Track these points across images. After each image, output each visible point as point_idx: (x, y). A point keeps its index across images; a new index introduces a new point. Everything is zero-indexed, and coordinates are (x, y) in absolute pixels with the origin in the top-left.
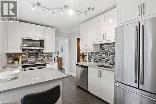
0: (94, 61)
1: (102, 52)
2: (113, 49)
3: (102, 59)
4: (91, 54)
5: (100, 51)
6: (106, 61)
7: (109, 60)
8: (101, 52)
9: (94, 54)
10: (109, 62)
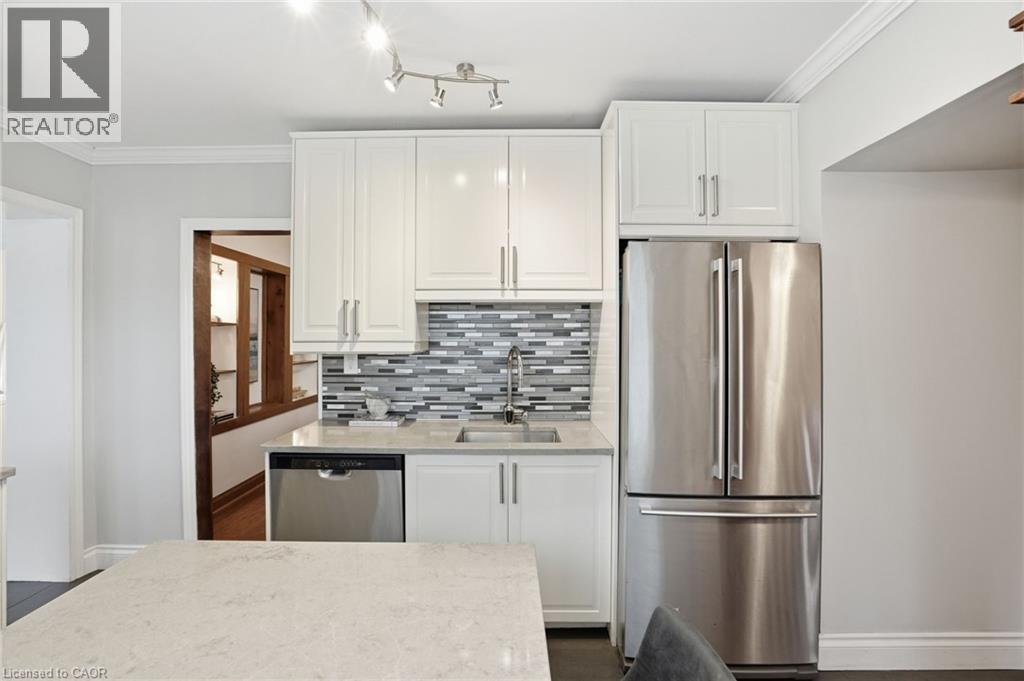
0: (391, 413)
1: (443, 353)
2: (516, 335)
3: (442, 393)
4: (351, 368)
5: (433, 345)
6: (470, 406)
7: (489, 398)
8: (435, 353)
9: (384, 363)
10: (487, 406)
